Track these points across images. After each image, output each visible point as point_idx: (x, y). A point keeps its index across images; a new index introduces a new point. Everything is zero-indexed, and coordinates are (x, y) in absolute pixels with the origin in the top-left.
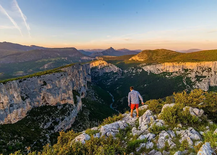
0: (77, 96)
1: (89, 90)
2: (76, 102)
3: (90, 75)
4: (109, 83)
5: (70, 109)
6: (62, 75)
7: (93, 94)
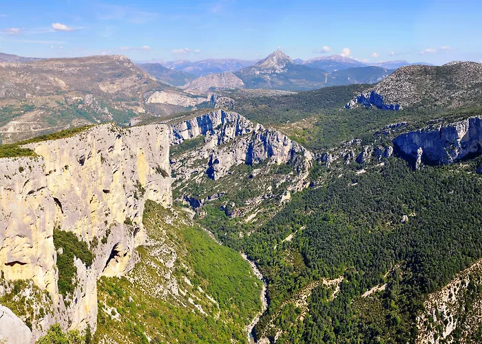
0: (78, 263)
1: (152, 243)
2: (66, 286)
3: (164, 174)
4: (250, 213)
5: (33, 307)
6: (21, 169)
7: (170, 265)
